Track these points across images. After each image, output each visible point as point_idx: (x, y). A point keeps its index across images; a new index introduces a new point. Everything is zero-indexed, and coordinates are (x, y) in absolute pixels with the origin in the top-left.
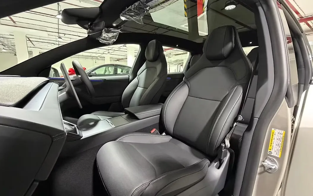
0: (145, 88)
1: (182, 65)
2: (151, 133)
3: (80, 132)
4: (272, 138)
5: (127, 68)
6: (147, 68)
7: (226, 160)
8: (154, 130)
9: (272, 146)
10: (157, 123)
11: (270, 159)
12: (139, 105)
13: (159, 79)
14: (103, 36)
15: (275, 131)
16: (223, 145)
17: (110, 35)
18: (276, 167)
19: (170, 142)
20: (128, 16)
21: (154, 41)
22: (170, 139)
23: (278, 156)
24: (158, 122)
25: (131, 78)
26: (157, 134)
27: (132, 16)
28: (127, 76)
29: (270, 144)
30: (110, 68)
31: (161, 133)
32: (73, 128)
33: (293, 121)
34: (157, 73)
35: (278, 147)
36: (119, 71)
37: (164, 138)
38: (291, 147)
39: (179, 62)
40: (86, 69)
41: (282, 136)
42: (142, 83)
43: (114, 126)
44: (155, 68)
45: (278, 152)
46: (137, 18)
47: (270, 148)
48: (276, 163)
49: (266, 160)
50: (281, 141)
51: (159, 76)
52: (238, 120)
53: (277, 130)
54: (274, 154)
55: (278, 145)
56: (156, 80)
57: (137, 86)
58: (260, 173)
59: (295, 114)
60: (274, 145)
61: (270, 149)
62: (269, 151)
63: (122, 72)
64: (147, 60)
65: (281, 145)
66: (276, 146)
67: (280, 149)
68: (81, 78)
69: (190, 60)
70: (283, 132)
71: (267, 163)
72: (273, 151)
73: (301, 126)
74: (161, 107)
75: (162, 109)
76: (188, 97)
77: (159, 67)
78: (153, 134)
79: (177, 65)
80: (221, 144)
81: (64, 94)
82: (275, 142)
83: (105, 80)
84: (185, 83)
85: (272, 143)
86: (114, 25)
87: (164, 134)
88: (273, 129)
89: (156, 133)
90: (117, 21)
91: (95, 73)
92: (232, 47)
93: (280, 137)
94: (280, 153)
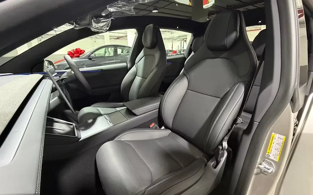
0: (144, 77)
1: (185, 41)
2: (149, 127)
3: (78, 132)
4: (272, 142)
5: (128, 48)
6: (145, 55)
7: (223, 160)
8: (153, 124)
9: (270, 150)
10: (156, 118)
11: (267, 162)
12: (138, 99)
13: (157, 69)
14: (94, 25)
15: (276, 135)
16: (221, 147)
17: (101, 25)
18: (273, 170)
19: (168, 136)
20: (116, 8)
21: (151, 25)
22: (169, 133)
23: (276, 160)
24: (157, 116)
25: (129, 66)
26: (156, 128)
27: (120, 7)
28: (125, 64)
29: (269, 148)
30: (109, 49)
31: (160, 127)
32: (71, 128)
33: (295, 124)
34: (155, 63)
35: (277, 151)
36: (119, 51)
37: (163, 133)
38: (291, 151)
39: (182, 38)
40: (85, 51)
41: (282, 141)
42: (140, 72)
43: (111, 125)
44: (154, 56)
45: (276, 156)
46: (127, 8)
47: (268, 151)
48: (273, 167)
49: (263, 163)
50: (281, 146)
51: (157, 66)
52: (236, 123)
53: (278, 135)
54: (272, 157)
55: (277, 149)
56: (155, 71)
57: (135, 75)
58: (257, 174)
59: (299, 118)
60: (273, 149)
61: (269, 153)
62: (267, 154)
63: (122, 52)
64: (144, 47)
65: (280, 150)
66: (275, 151)
67: (278, 154)
68: (75, 74)
69: (192, 43)
70: (283, 137)
71: (264, 166)
72: (271, 155)
73: (303, 132)
74: (160, 101)
75: (160, 102)
76: (187, 90)
77: (157, 56)
78: (152, 128)
79: (180, 41)
80: (218, 146)
81: (56, 100)
82: (274, 146)
83: (102, 70)
84: (184, 74)
85: (271, 147)
86: (104, 15)
87: (163, 128)
88: (273, 133)
89: (154, 127)
90: (106, 10)
91: (95, 56)
92: (237, 37)
93: (279, 142)
94: (278, 157)
